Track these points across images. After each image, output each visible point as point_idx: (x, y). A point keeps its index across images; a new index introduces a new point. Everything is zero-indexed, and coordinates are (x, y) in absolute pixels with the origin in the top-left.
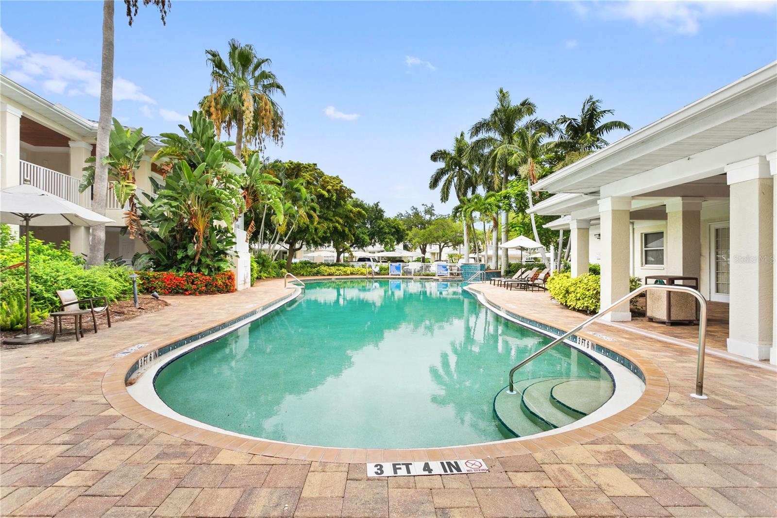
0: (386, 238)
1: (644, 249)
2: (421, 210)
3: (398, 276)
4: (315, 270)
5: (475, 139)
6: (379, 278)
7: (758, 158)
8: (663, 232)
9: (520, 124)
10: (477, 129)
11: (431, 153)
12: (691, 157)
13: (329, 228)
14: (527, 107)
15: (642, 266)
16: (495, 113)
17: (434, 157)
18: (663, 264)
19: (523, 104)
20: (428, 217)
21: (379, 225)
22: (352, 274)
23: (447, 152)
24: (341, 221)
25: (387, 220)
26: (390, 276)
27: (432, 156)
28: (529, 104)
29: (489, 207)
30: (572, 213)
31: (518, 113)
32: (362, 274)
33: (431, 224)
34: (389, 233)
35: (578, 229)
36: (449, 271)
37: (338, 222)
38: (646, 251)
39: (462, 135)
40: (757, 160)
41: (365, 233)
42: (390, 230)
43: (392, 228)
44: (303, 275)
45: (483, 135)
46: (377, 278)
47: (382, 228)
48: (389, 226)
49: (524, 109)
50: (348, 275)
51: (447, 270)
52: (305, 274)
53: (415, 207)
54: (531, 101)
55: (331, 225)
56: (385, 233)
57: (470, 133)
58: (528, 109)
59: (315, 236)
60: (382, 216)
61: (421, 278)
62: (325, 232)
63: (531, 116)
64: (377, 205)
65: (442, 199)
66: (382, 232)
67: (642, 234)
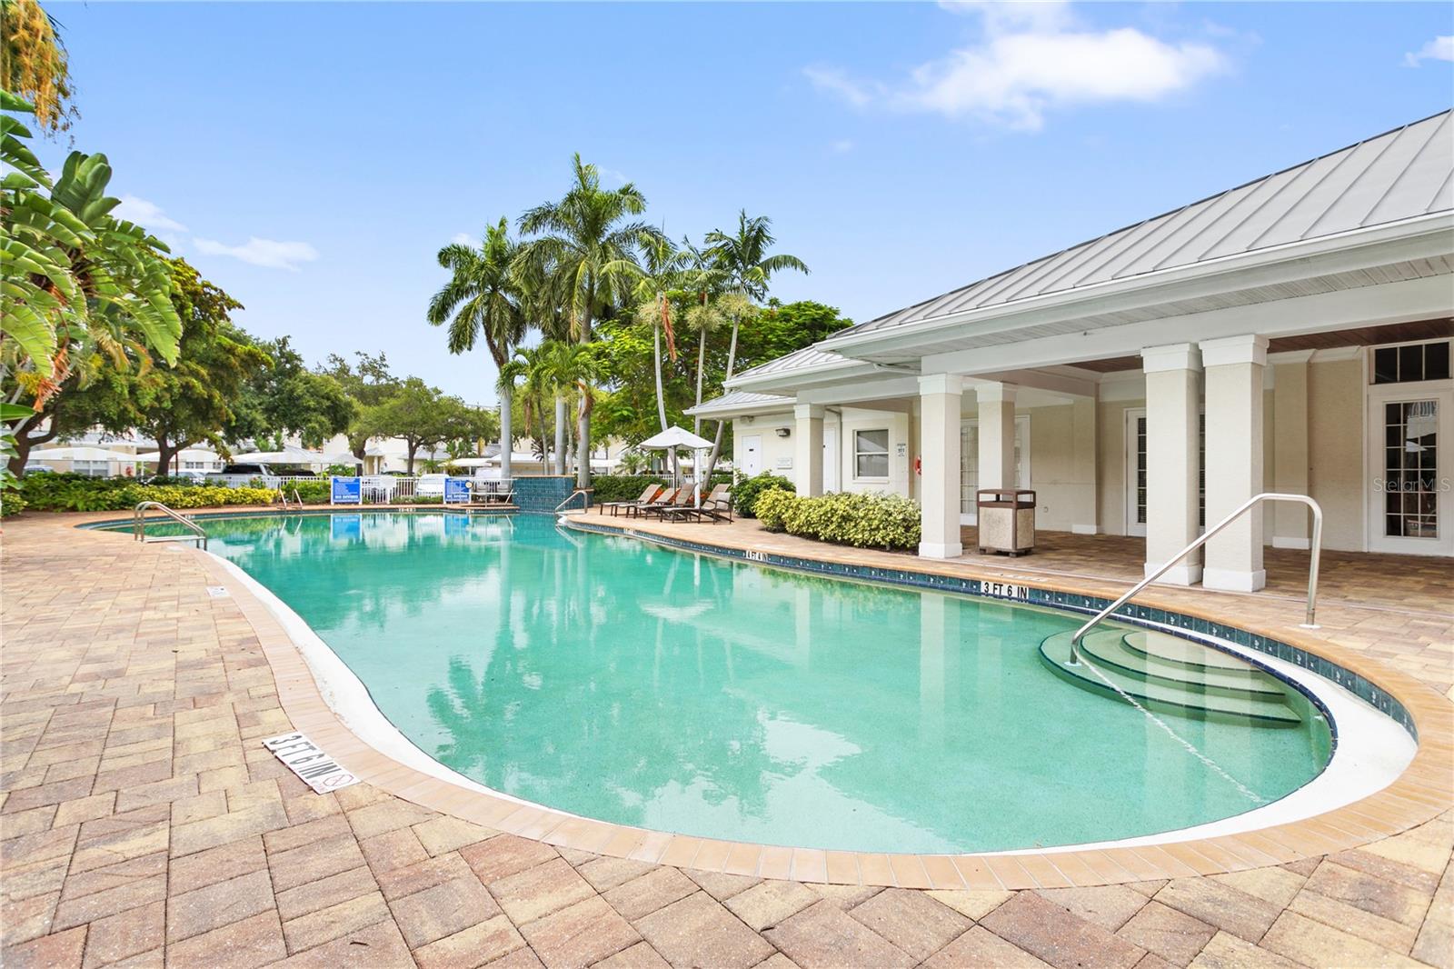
0: (309, 421)
1: (857, 454)
2: (354, 365)
3: (353, 506)
4: (116, 494)
5: (531, 238)
6: (313, 511)
7: (1188, 345)
8: (887, 430)
9: (616, 226)
10: (537, 219)
11: (439, 250)
12: (1088, 332)
13: (169, 389)
14: (629, 197)
15: (854, 479)
16: (571, 199)
17: (444, 257)
18: (887, 475)
19: (625, 191)
20: (368, 379)
21: (292, 391)
22: (228, 503)
23: (471, 252)
24: (204, 372)
25: (307, 381)
26: (332, 506)
27: (440, 255)
28: (635, 194)
29: (586, 371)
30: (798, 393)
31: (613, 205)
32: (255, 502)
33: (392, 395)
34: (315, 410)
35: (812, 419)
36: (471, 493)
37: (196, 374)
38: (858, 456)
39: (502, 224)
40: (1187, 347)
41: (254, 406)
42: (318, 403)
43: (323, 397)
44: (74, 509)
45: (544, 233)
46: (308, 511)
47: (299, 397)
48: (314, 394)
49: (626, 199)
50: (218, 505)
51: (467, 490)
52: (80, 505)
53: (339, 355)
54: (637, 188)
55: (176, 381)
56: (308, 409)
57: (520, 225)
58: (633, 202)
59: (130, 408)
60: (295, 369)
61: (417, 509)
62: (158, 399)
63: (637, 216)
64: (284, 342)
65: (451, 345)
66: (297, 406)
67: (854, 431)
